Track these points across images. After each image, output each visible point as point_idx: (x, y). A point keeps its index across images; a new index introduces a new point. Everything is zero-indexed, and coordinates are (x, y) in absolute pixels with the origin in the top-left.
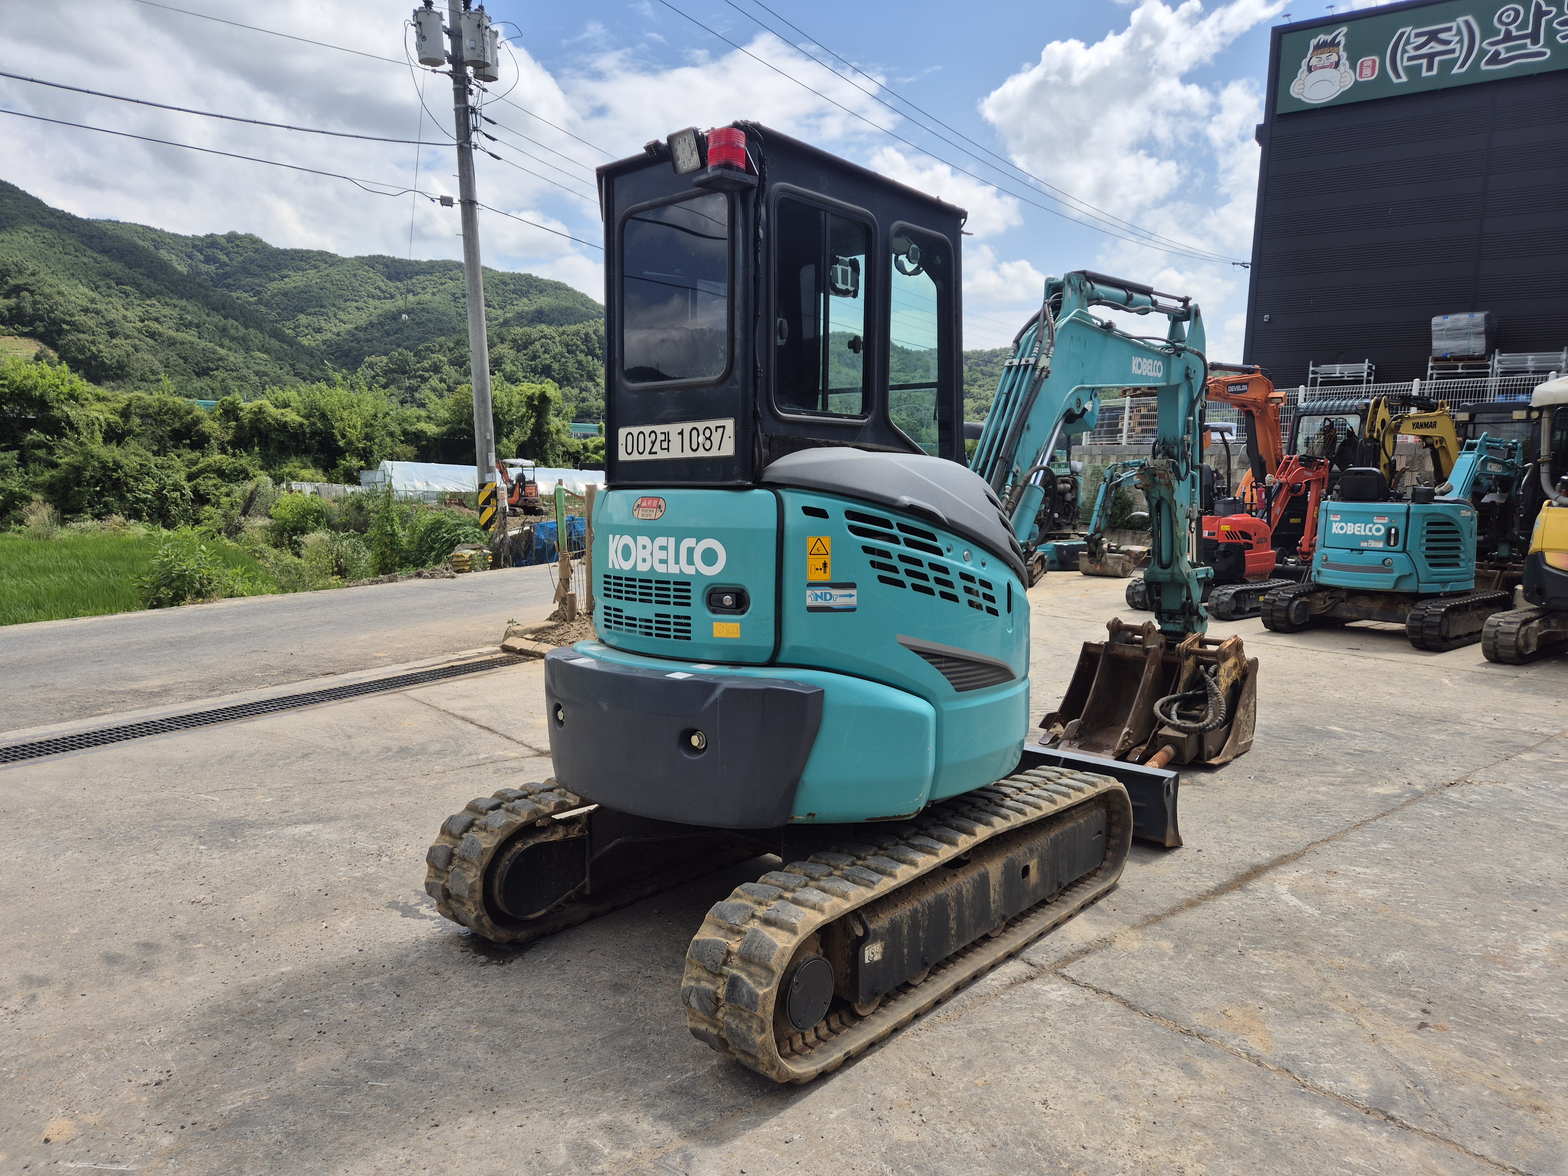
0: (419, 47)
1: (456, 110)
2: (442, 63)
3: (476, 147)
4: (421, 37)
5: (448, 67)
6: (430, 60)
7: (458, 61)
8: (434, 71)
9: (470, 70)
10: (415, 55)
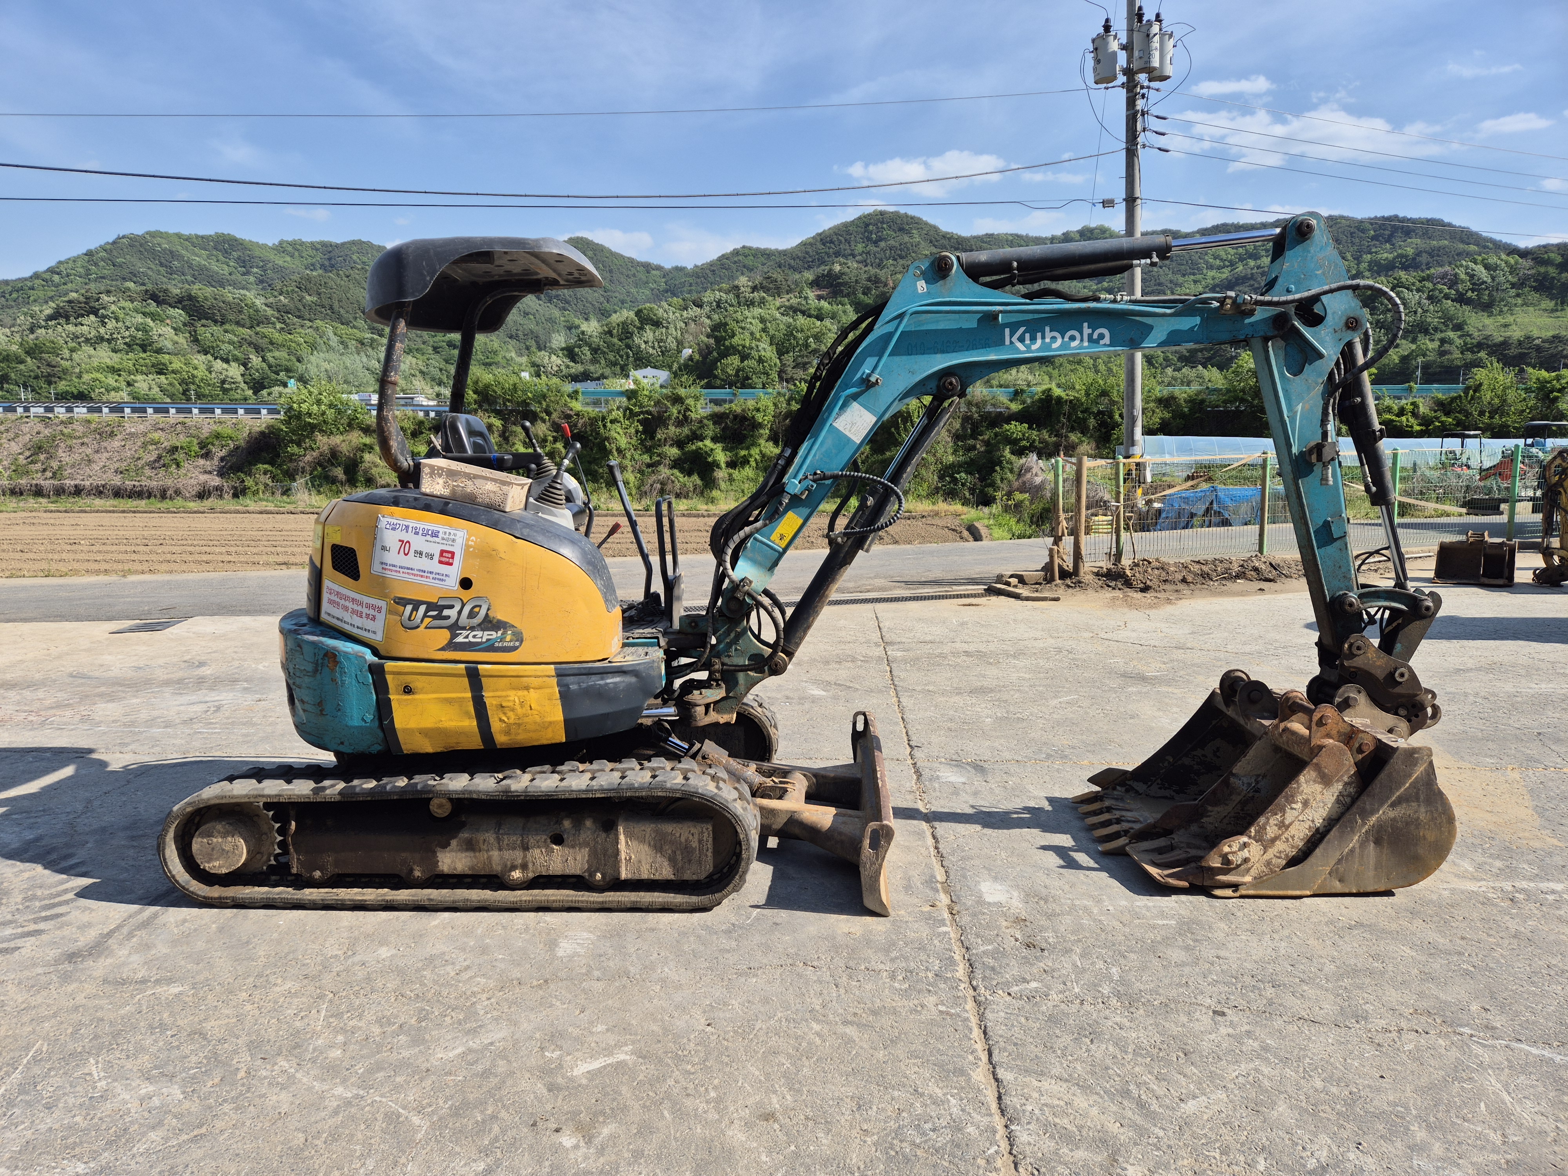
0: (1095, 70)
1: (1127, 116)
2: (1114, 78)
3: (1144, 146)
4: (1098, 61)
5: (1122, 79)
6: (1104, 78)
7: (1129, 72)
8: (1107, 88)
9: (1142, 78)
10: (1090, 77)
